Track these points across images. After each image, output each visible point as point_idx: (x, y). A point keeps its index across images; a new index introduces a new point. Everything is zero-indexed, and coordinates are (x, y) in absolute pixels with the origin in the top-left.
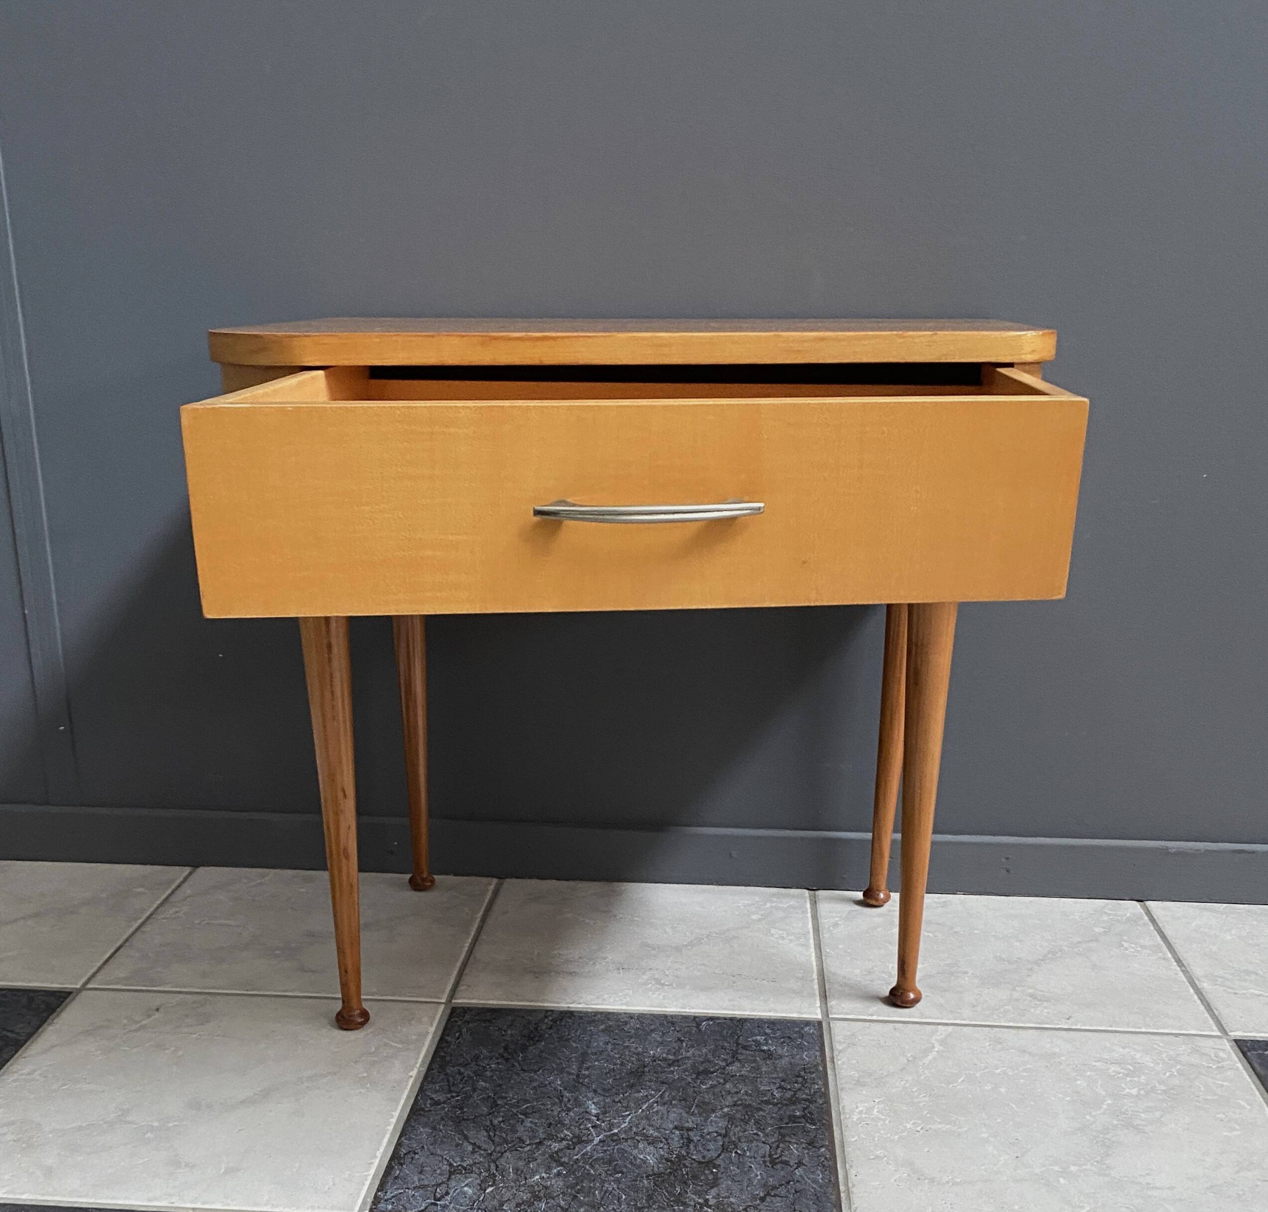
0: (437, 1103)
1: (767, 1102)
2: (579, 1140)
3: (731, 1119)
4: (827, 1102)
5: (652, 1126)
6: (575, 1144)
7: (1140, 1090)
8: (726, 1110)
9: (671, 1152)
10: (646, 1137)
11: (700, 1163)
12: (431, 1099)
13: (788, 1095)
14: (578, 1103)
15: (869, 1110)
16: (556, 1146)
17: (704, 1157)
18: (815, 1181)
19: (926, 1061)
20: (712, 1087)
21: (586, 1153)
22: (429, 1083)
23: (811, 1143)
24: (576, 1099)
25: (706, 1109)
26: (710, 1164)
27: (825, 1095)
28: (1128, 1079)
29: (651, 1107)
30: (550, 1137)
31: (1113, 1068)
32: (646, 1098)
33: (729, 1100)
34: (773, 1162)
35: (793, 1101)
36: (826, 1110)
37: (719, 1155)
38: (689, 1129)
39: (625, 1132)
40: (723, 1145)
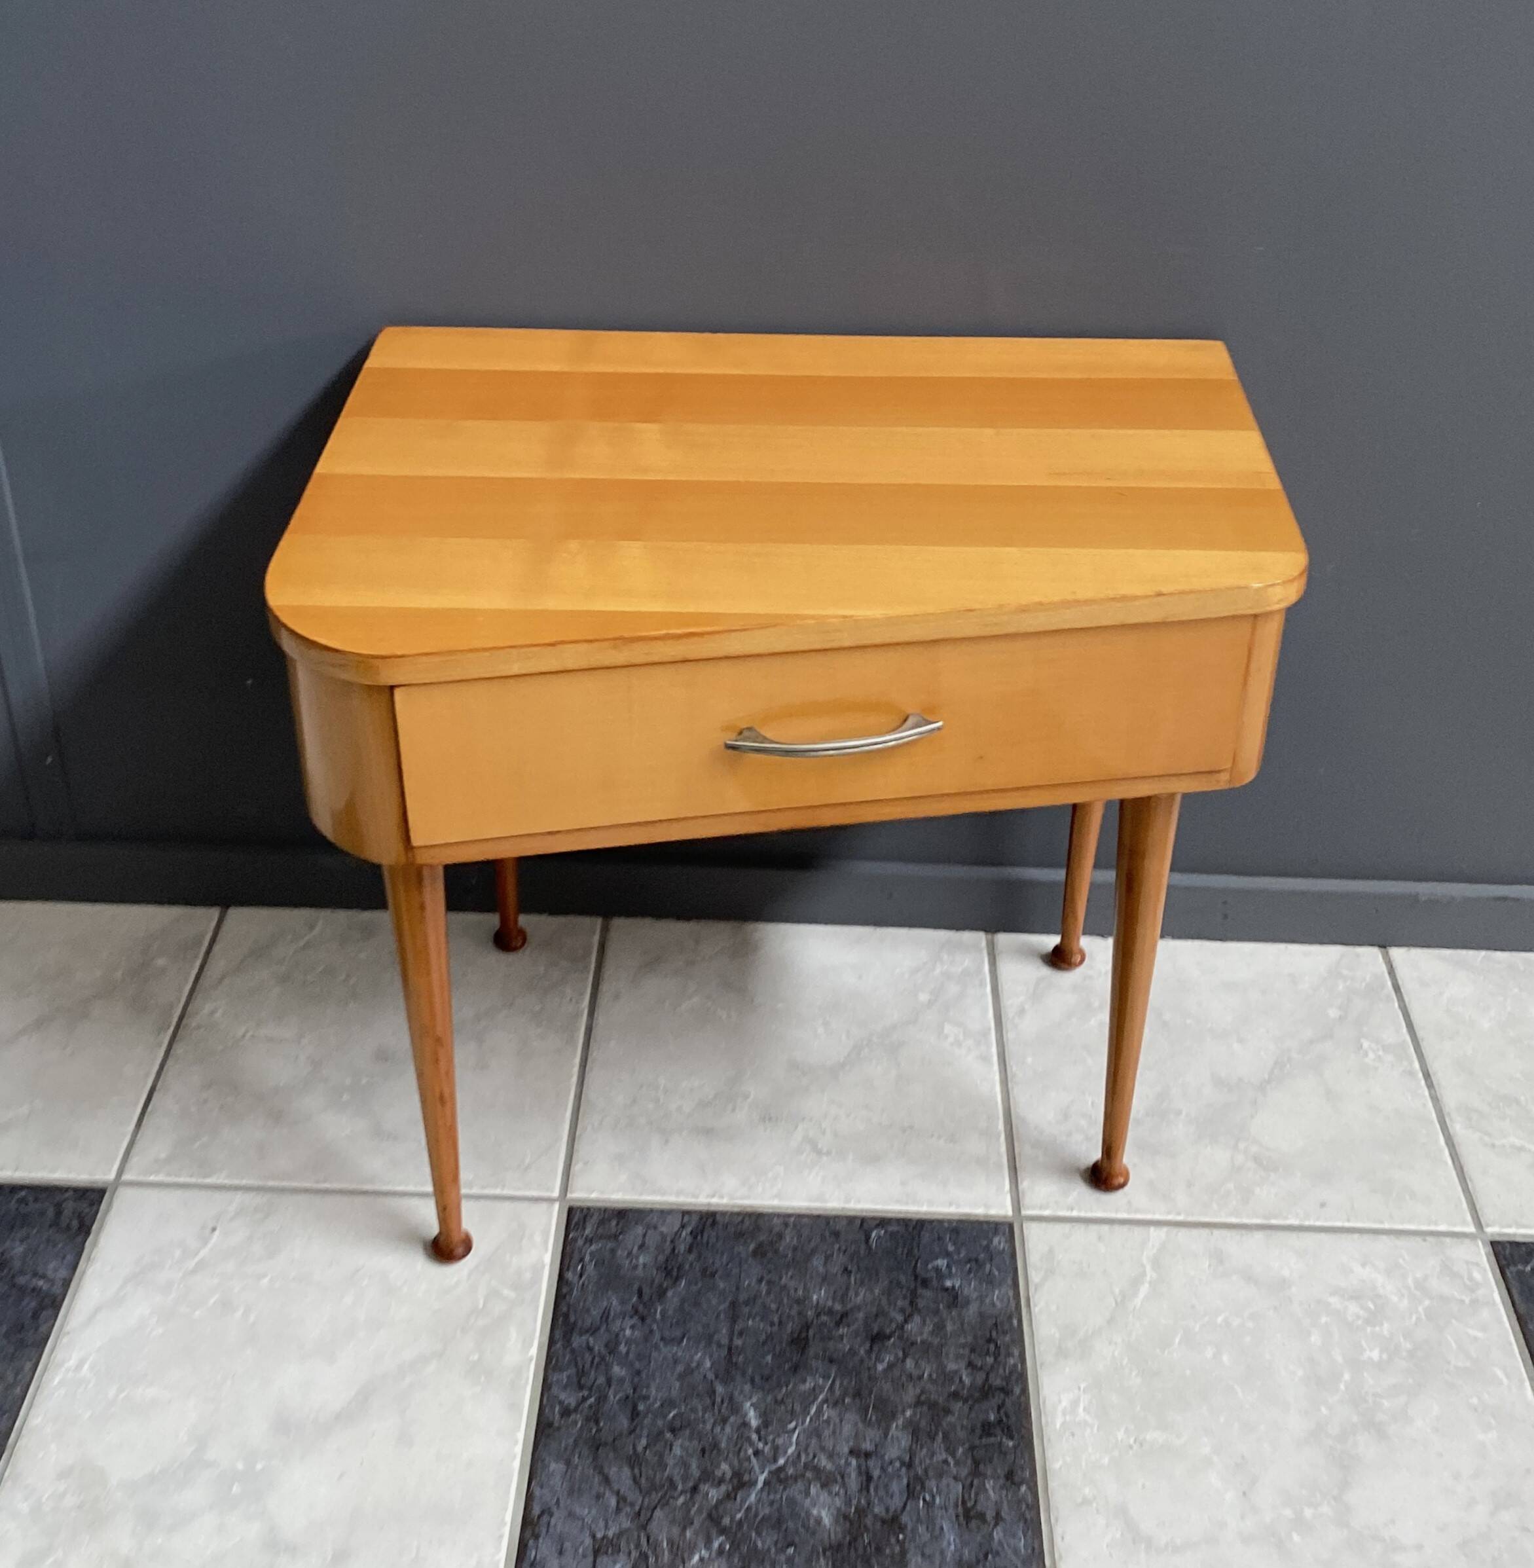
0: (566, 1412)
1: (955, 1395)
2: (741, 1482)
3: (914, 1430)
4: (1025, 1391)
5: (823, 1449)
6: (736, 1489)
7: (1381, 1352)
8: (908, 1413)
9: (848, 1502)
10: (817, 1470)
11: (884, 1522)
12: (561, 1403)
13: (980, 1378)
14: (736, 1408)
15: (1075, 1403)
16: (714, 1494)
17: (887, 1510)
18: (1016, 1551)
19: (1138, 1301)
20: (891, 1366)
21: (749, 1509)
22: (554, 1370)
23: (1009, 1476)
24: (731, 1398)
25: (885, 1413)
26: (893, 1523)
27: (1022, 1377)
28: (1369, 1329)
29: (819, 1411)
30: (707, 1476)
31: (1353, 1308)
32: (814, 1392)
33: (910, 1394)
34: (969, 1515)
35: (986, 1392)
36: (1023, 1410)
37: (905, 1504)
38: (867, 1455)
39: (794, 1464)
40: (908, 1485)
